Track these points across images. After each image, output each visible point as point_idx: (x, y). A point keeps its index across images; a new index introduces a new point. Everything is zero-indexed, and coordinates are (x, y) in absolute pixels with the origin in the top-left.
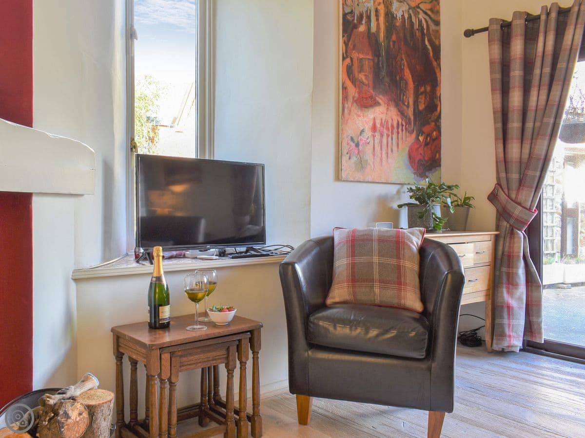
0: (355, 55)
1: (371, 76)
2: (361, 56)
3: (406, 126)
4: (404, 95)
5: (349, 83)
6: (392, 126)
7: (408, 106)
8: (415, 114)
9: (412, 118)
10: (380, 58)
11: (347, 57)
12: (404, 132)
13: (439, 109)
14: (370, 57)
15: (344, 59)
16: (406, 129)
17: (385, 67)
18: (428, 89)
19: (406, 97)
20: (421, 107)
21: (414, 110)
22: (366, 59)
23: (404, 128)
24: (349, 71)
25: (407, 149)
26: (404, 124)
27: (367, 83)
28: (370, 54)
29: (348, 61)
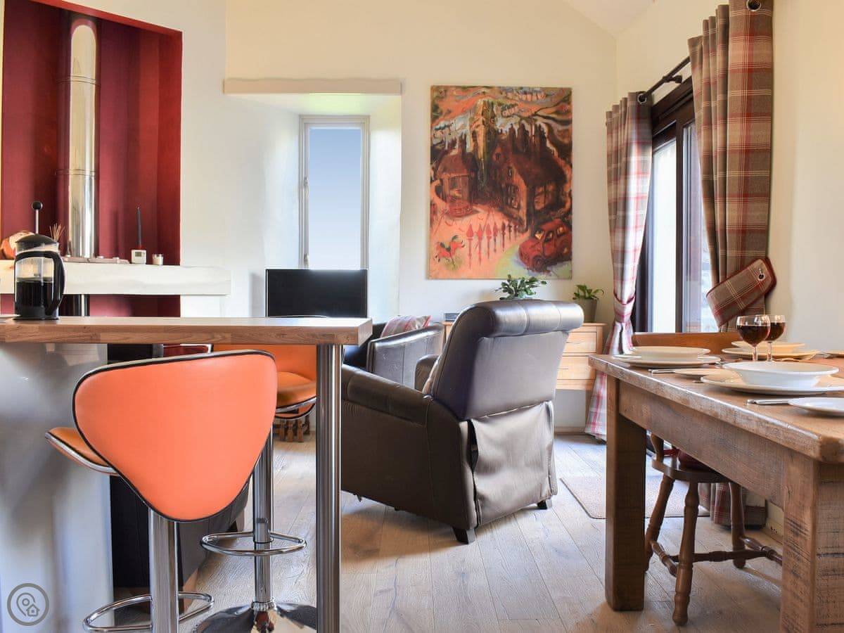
0: (446, 176)
1: (466, 191)
2: (453, 175)
3: (515, 227)
4: (512, 199)
5: (438, 201)
6: (496, 230)
7: (519, 208)
8: (528, 214)
9: (525, 218)
10: (479, 173)
11: (436, 179)
12: (512, 233)
13: (568, 205)
14: (465, 174)
15: (432, 181)
16: (515, 230)
17: (485, 180)
18: (551, 188)
19: (516, 201)
20: (539, 206)
21: (528, 211)
22: (459, 176)
23: (512, 229)
24: (439, 191)
25: (517, 248)
26: (512, 225)
27: (461, 196)
28: (465, 170)
29: (438, 182)
